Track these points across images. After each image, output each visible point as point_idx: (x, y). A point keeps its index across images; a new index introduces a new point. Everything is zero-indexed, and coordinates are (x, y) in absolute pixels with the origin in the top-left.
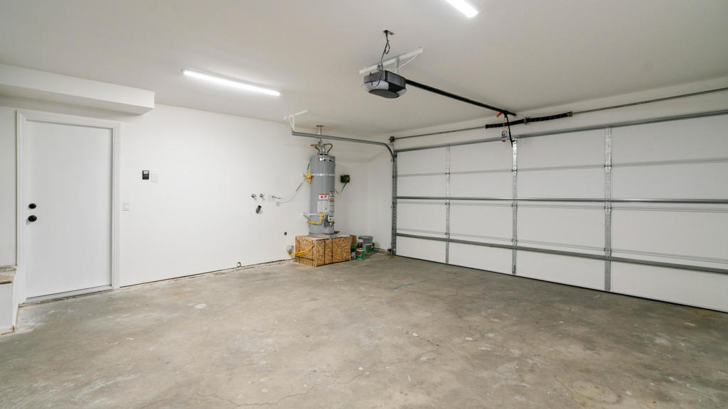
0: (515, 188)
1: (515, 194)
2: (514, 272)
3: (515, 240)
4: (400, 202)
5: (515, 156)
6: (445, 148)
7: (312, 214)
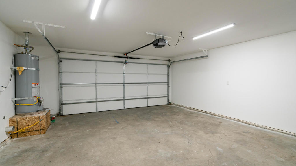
0: (124, 80)
1: (124, 81)
2: (124, 108)
3: (124, 97)
4: (64, 87)
5: (124, 69)
6: (95, 62)
7: (16, 99)
